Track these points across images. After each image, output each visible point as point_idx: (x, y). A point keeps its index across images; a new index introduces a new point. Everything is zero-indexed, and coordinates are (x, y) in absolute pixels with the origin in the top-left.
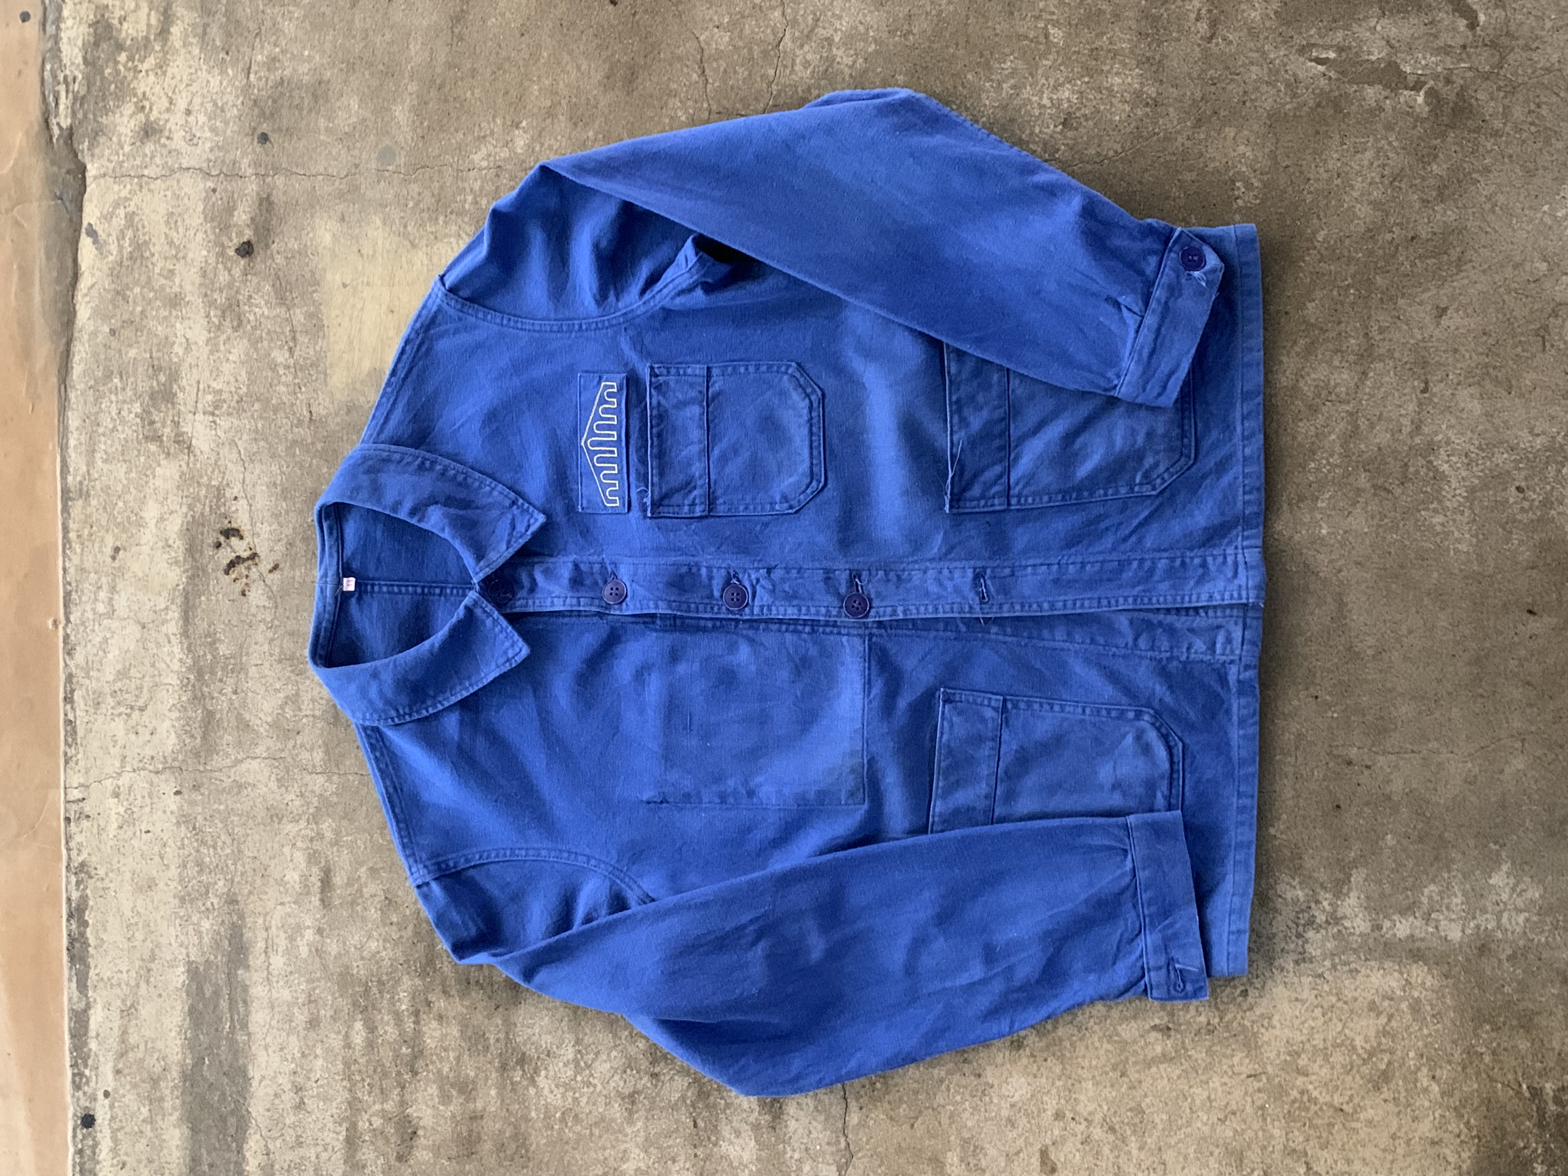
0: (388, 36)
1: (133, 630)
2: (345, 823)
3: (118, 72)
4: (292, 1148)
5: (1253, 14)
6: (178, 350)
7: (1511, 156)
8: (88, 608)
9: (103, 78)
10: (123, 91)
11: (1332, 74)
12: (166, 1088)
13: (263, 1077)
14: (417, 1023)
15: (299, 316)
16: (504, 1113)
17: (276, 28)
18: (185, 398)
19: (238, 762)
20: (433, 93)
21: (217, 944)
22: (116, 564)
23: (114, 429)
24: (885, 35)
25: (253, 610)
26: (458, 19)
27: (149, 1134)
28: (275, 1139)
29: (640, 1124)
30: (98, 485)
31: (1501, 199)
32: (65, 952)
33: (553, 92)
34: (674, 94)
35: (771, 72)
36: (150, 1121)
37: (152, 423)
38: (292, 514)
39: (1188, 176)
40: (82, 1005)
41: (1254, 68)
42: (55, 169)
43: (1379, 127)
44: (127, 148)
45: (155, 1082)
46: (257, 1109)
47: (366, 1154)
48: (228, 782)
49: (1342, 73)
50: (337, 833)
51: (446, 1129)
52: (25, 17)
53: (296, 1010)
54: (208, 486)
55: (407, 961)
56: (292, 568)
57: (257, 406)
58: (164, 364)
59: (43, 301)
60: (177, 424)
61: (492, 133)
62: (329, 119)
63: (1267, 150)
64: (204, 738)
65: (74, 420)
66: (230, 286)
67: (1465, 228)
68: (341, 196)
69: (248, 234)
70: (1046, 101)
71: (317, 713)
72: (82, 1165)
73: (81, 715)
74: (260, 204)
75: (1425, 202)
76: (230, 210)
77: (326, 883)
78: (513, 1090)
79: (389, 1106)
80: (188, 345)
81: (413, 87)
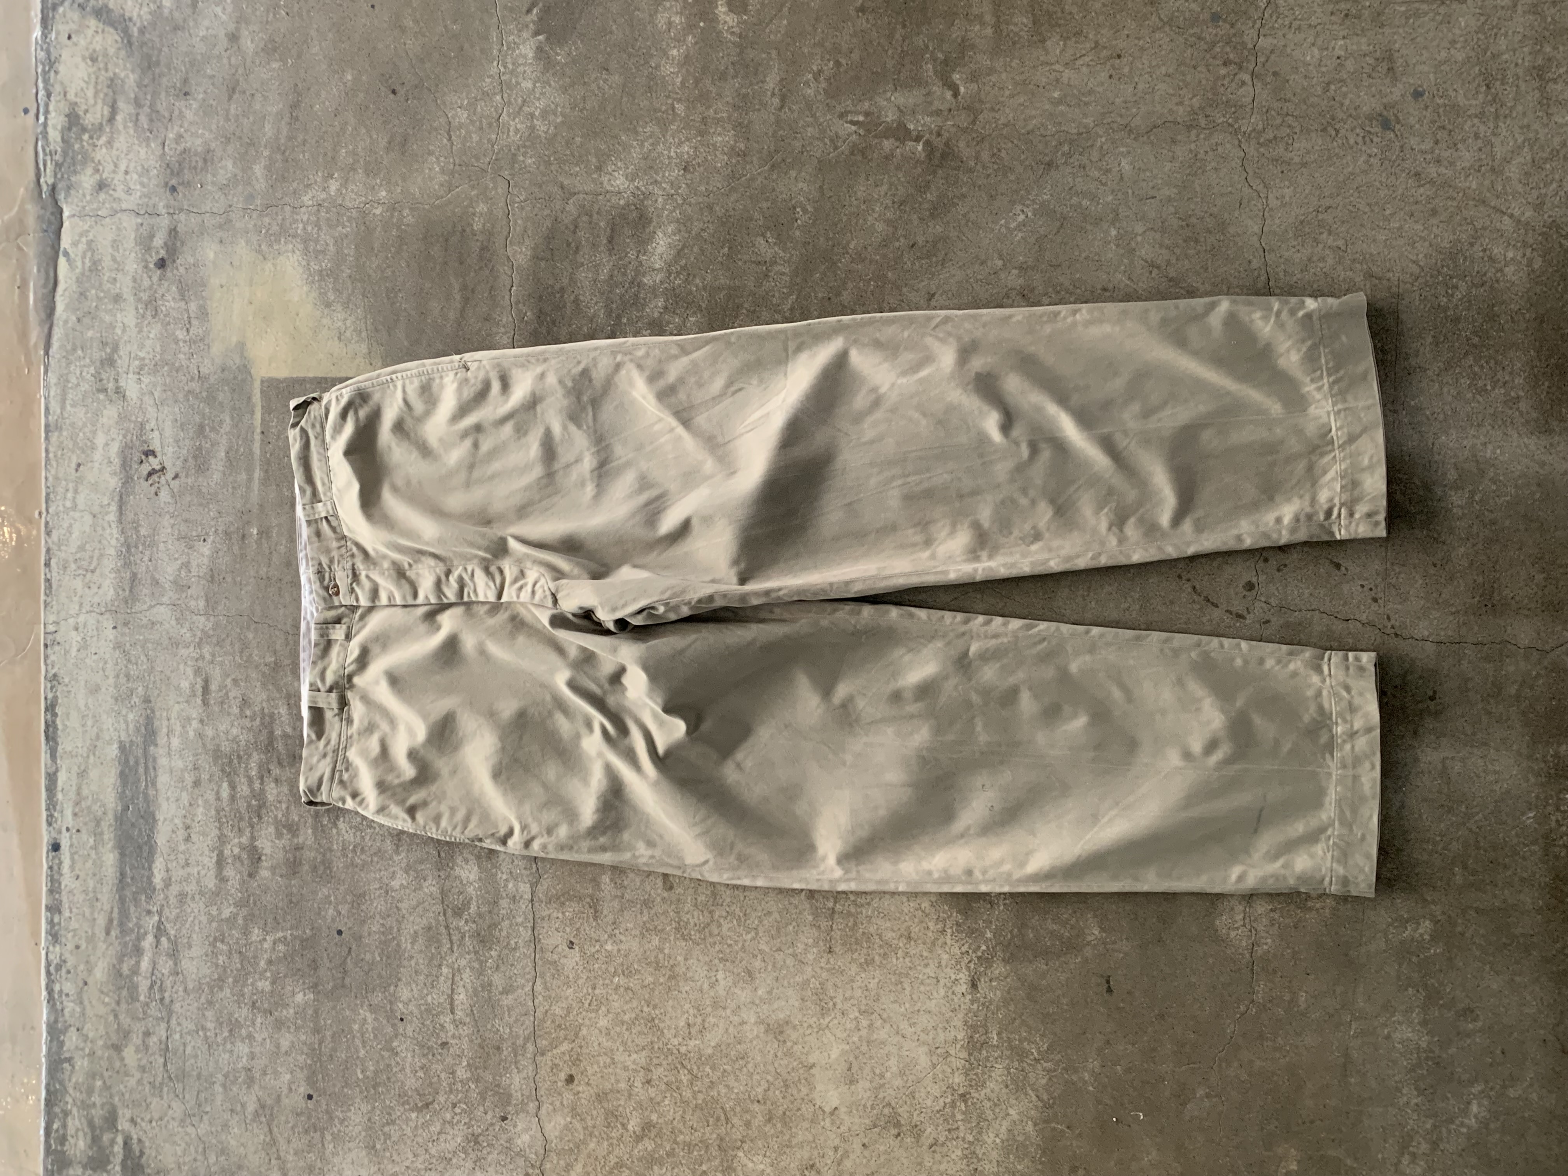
0: (251, 119)
1: (88, 519)
2: (217, 648)
3: (83, 147)
4: (183, 867)
5: (809, 91)
6: (119, 331)
7: (980, 186)
8: (61, 503)
9: (73, 151)
10: (86, 158)
11: (862, 132)
12: (104, 825)
13: (165, 819)
14: (262, 783)
15: (193, 307)
16: (316, 846)
17: (181, 116)
18: (122, 363)
19: (151, 607)
20: (279, 157)
21: (138, 730)
22: (78, 474)
23: (78, 385)
24: (568, 110)
25: (162, 505)
26: (295, 106)
27: (93, 856)
28: (172, 861)
29: (403, 855)
30: (68, 421)
31: (972, 216)
32: (43, 734)
33: (354, 153)
34: (430, 153)
35: (494, 137)
36: (95, 848)
37: (101, 380)
38: (187, 441)
39: (765, 205)
40: (54, 769)
41: (809, 129)
42: (42, 212)
43: (892, 167)
44: (88, 198)
45: (98, 822)
46: (161, 839)
47: (229, 872)
48: (145, 621)
49: (869, 131)
50: (213, 655)
51: (280, 855)
52: (26, 111)
53: (186, 775)
54: (136, 422)
55: (256, 742)
56: (187, 476)
57: (166, 368)
58: (109, 341)
59: (35, 301)
60: (117, 381)
61: (316, 182)
62: (214, 176)
63: (817, 186)
64: (131, 591)
65: (53, 378)
66: (151, 288)
67: (948, 237)
68: (221, 227)
69: (163, 253)
70: (672, 154)
71: (201, 574)
72: (52, 876)
73: (55, 576)
74: (170, 233)
75: (921, 219)
76: (152, 237)
77: (206, 689)
78: (323, 831)
79: (244, 840)
80: (124, 328)
81: (266, 153)
